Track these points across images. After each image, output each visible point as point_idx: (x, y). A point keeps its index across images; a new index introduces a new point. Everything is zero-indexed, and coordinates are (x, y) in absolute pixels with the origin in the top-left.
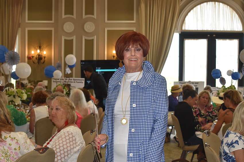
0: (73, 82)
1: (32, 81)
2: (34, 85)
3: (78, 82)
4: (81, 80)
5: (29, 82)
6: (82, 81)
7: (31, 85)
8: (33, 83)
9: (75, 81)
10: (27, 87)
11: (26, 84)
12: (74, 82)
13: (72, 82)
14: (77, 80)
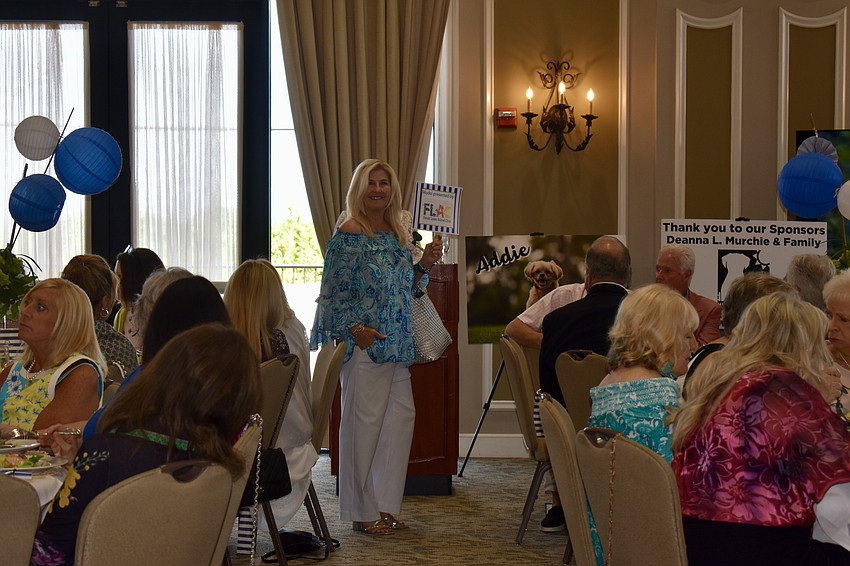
0: (772, 241)
1: (551, 239)
2: (559, 257)
3: (794, 243)
4: (810, 231)
5: (536, 246)
6: (818, 237)
7: (546, 259)
8: (553, 248)
9: (781, 238)
10: (528, 268)
11: (521, 253)
12: (776, 242)
13: (766, 242)
14: (789, 230)
